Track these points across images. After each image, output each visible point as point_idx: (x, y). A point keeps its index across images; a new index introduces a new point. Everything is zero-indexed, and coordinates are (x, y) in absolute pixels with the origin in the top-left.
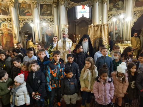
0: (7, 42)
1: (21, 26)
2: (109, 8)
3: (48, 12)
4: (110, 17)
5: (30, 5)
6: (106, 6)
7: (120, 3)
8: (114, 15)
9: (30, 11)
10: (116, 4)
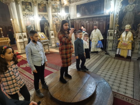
2: (23, 9)
4: (25, 15)
8: (27, 15)
10: (27, 6)
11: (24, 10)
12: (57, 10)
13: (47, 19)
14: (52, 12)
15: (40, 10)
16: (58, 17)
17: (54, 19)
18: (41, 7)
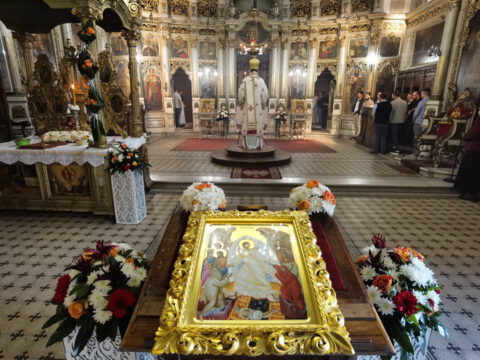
0: (153, 94)
1: (173, 72)
3: (211, 54)
4: (292, 67)
5: (186, 42)
6: (287, 53)
7: (303, 50)
9: (185, 50)
11: (292, 58)
12: (359, 52)
13: (333, 73)
14: (347, 58)
15: (321, 55)
16: (361, 66)
17: (349, 72)
18: (324, 49)
